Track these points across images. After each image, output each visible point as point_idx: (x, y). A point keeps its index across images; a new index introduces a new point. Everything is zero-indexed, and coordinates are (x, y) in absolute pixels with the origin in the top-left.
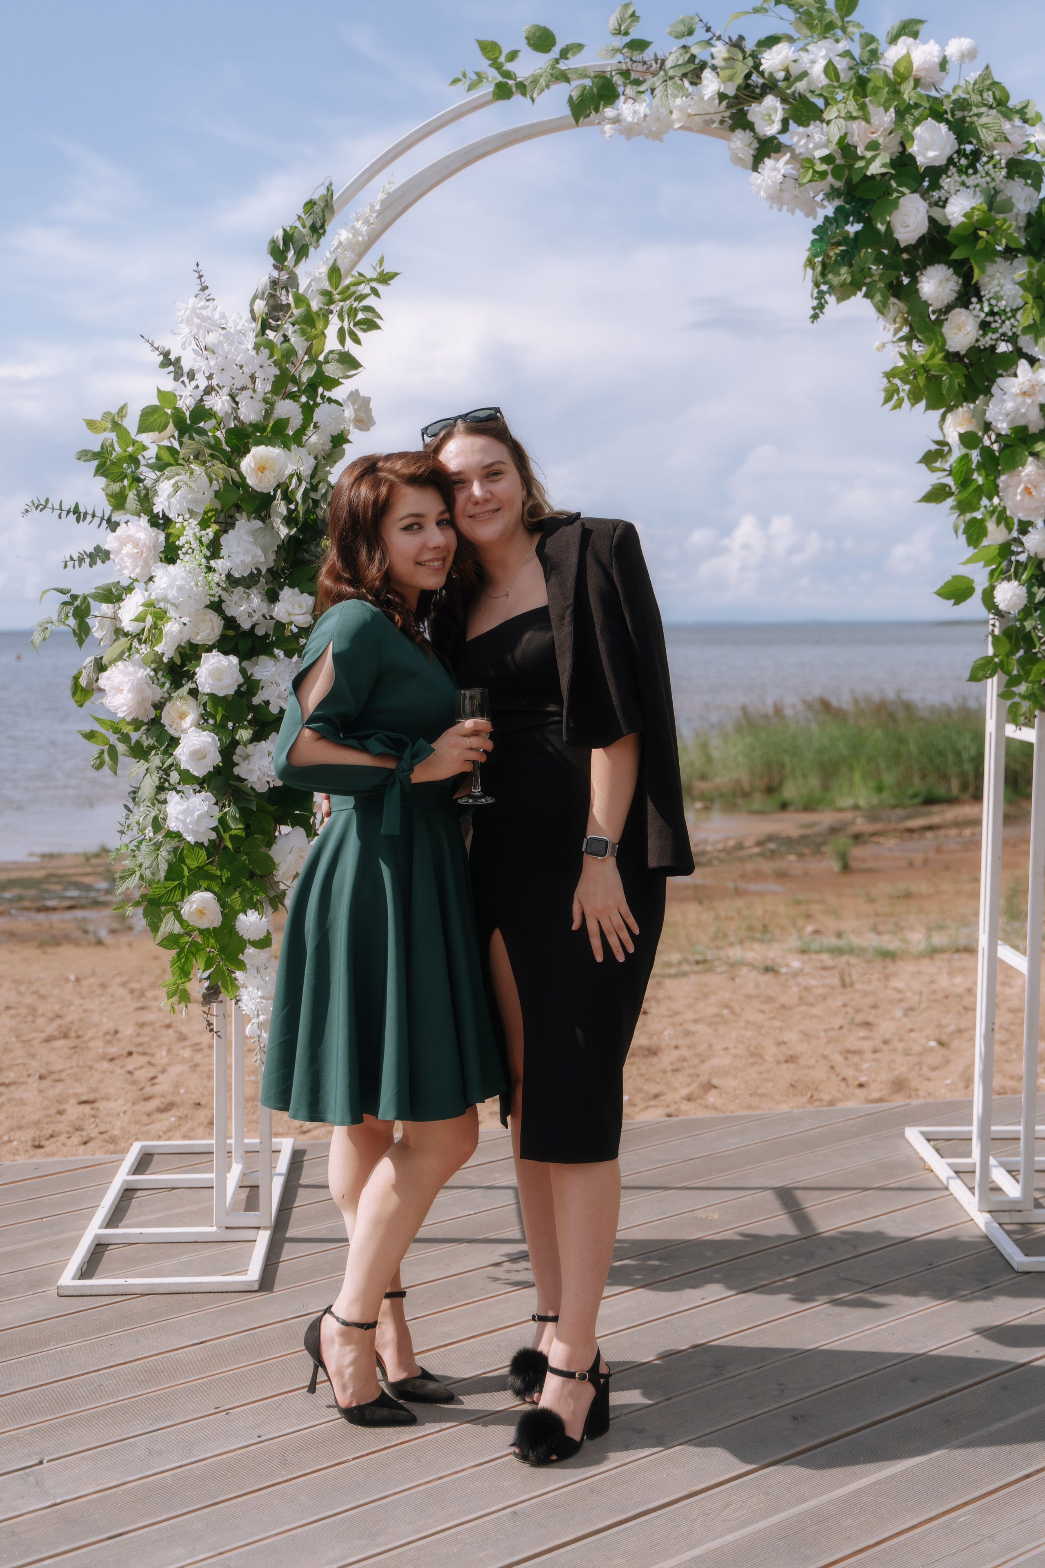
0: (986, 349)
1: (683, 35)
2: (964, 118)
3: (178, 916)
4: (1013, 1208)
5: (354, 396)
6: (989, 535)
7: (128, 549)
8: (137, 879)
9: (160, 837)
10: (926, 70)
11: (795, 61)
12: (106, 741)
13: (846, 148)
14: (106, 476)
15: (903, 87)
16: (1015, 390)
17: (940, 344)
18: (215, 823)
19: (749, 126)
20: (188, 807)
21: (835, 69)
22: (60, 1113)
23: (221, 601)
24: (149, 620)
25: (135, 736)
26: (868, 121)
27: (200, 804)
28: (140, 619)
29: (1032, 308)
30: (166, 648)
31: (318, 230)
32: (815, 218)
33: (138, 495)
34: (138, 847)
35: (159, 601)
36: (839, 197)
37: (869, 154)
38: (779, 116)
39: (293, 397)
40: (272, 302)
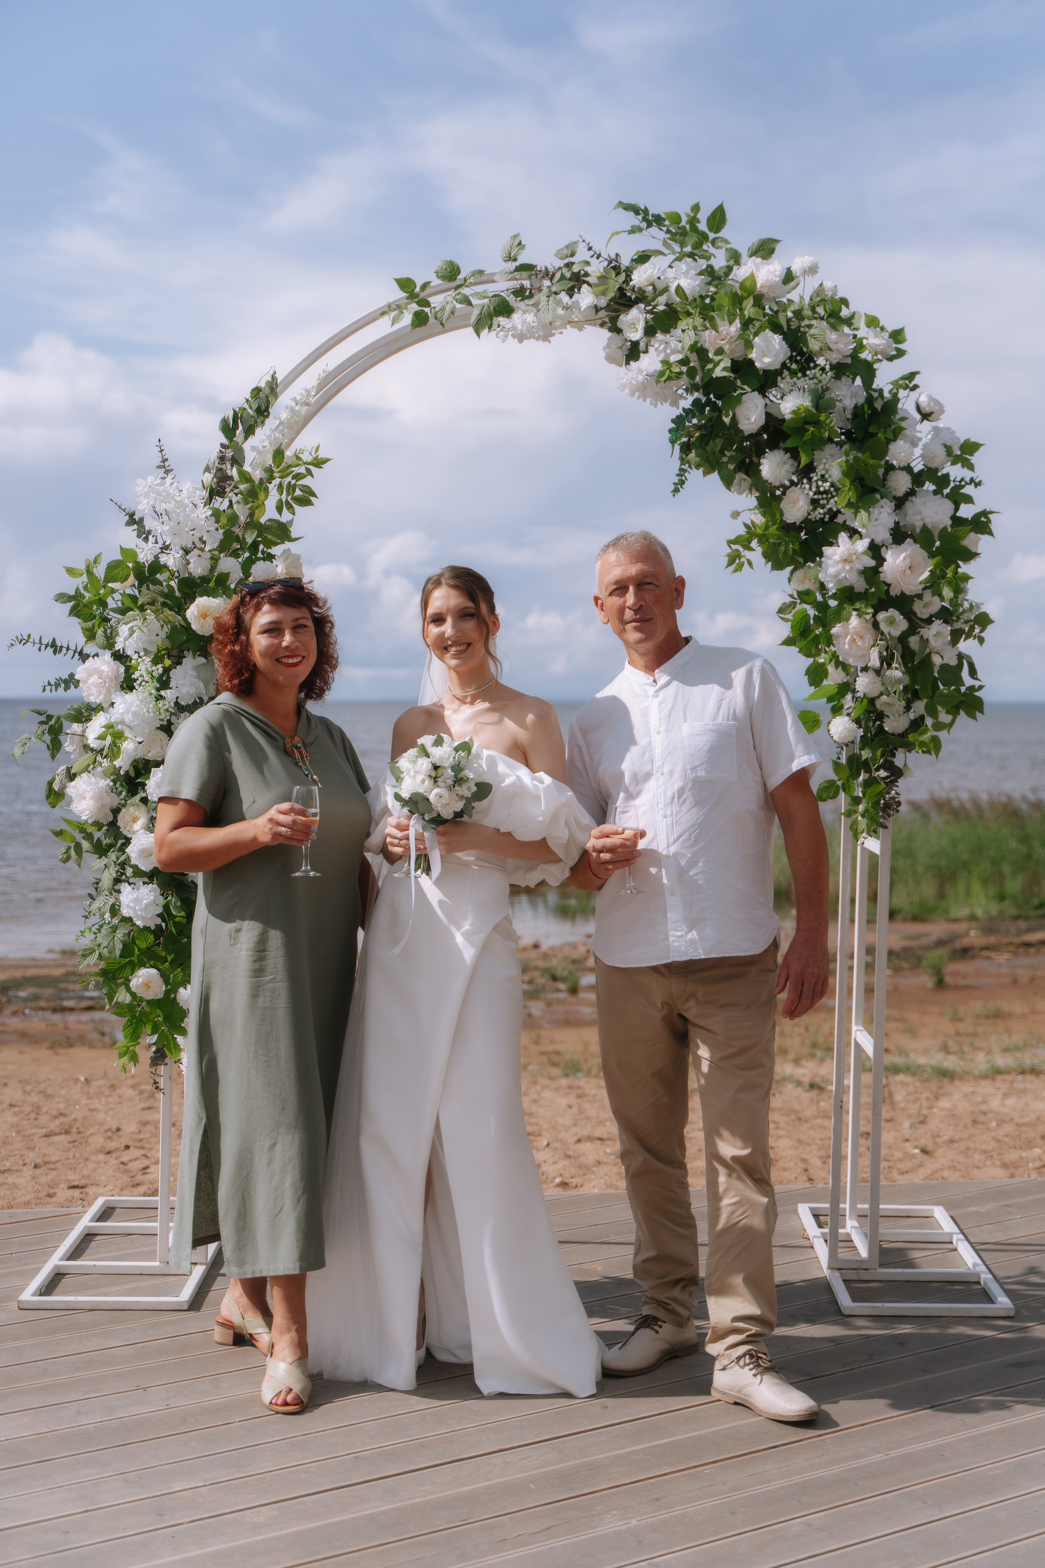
0: (816, 521)
1: (567, 257)
2: (800, 326)
3: (128, 989)
4: (860, 1266)
5: (287, 553)
6: (829, 677)
7: (94, 679)
8: (96, 957)
9: (116, 921)
10: (770, 287)
11: (659, 278)
12: (73, 839)
13: (700, 351)
14: (79, 617)
15: (745, 303)
16: (837, 557)
17: (778, 516)
18: (160, 910)
19: (619, 331)
20: (138, 897)
21: (683, 291)
22: (50, 1196)
23: (170, 723)
24: (109, 739)
25: (97, 835)
26: (717, 331)
27: (147, 894)
28: (102, 737)
29: (849, 490)
30: (123, 763)
31: (263, 412)
32: (678, 408)
33: (105, 632)
34: (99, 930)
35: (118, 724)
36: (697, 391)
37: (717, 358)
38: (641, 326)
39: (235, 554)
40: (219, 475)
